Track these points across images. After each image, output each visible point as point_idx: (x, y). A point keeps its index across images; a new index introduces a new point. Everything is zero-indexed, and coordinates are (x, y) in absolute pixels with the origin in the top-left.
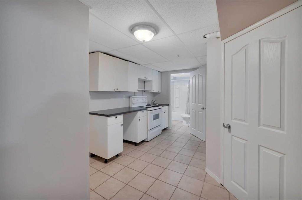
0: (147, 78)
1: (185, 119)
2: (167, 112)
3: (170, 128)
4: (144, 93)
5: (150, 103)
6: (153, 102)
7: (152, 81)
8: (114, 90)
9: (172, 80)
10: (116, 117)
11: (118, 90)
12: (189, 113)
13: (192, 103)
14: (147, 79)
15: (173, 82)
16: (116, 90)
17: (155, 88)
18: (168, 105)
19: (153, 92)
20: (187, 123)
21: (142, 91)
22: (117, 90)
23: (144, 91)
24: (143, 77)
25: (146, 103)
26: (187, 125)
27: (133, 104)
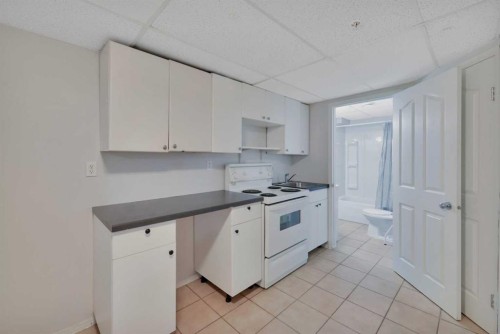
0: (269, 119)
1: (374, 221)
2: (324, 204)
3: (334, 246)
4: (264, 155)
5: (282, 180)
6: (288, 178)
7: (283, 126)
8: (165, 148)
9: (339, 124)
10: (148, 232)
11: (178, 149)
12: (384, 206)
13: (400, 184)
14: (270, 121)
15: (343, 130)
16: (171, 149)
17: (293, 144)
18: (328, 186)
19: (287, 153)
20: (382, 232)
21: (261, 151)
22: (175, 147)
23: (266, 152)
24: (257, 116)
25: (268, 179)
26: (381, 238)
27: (234, 183)
